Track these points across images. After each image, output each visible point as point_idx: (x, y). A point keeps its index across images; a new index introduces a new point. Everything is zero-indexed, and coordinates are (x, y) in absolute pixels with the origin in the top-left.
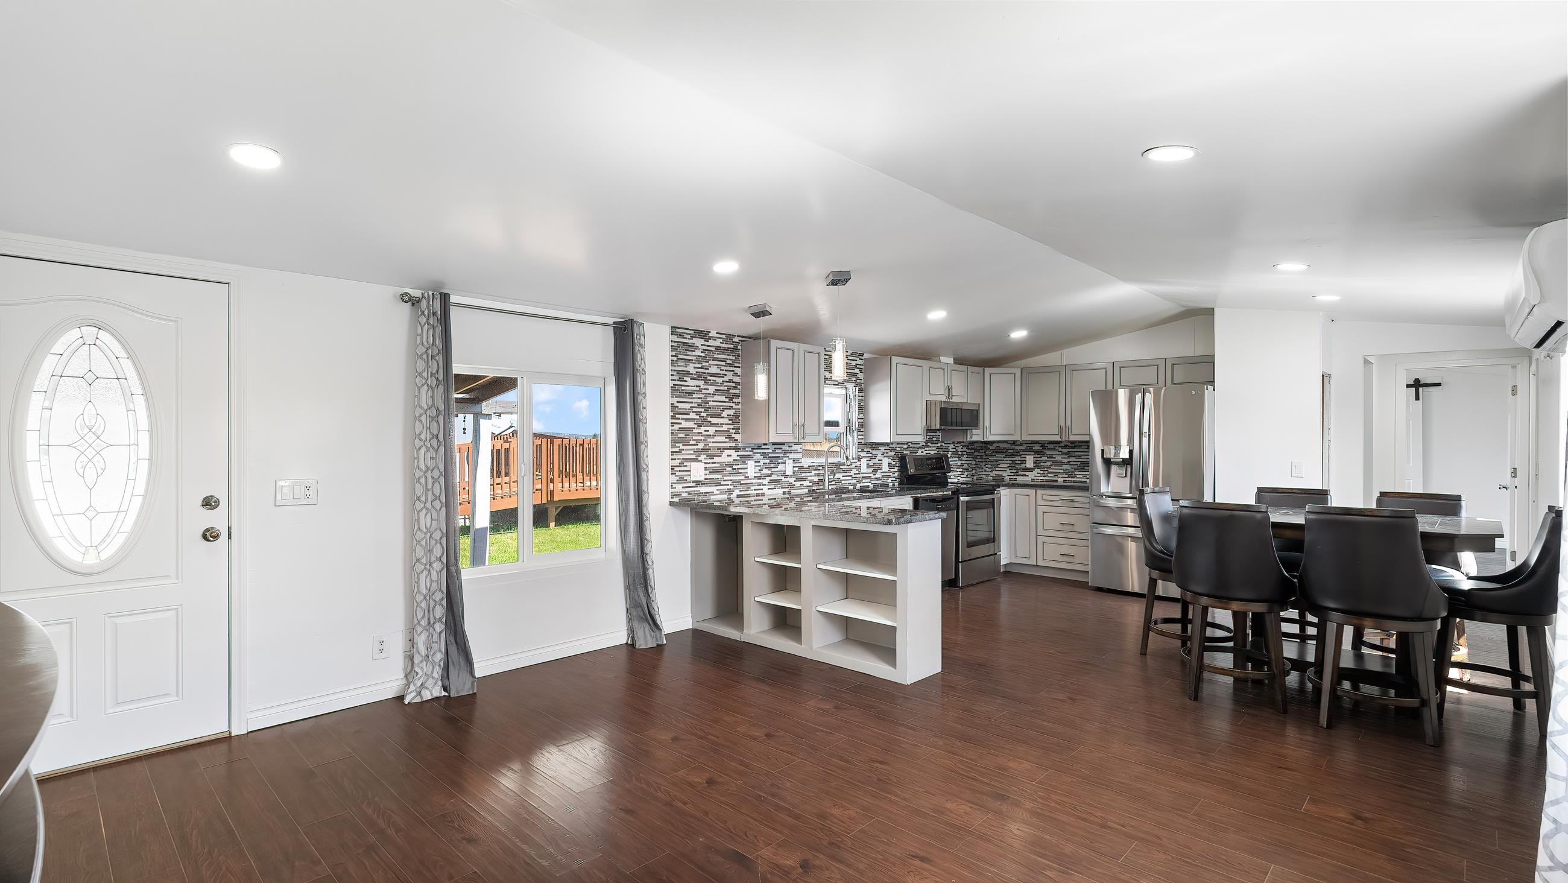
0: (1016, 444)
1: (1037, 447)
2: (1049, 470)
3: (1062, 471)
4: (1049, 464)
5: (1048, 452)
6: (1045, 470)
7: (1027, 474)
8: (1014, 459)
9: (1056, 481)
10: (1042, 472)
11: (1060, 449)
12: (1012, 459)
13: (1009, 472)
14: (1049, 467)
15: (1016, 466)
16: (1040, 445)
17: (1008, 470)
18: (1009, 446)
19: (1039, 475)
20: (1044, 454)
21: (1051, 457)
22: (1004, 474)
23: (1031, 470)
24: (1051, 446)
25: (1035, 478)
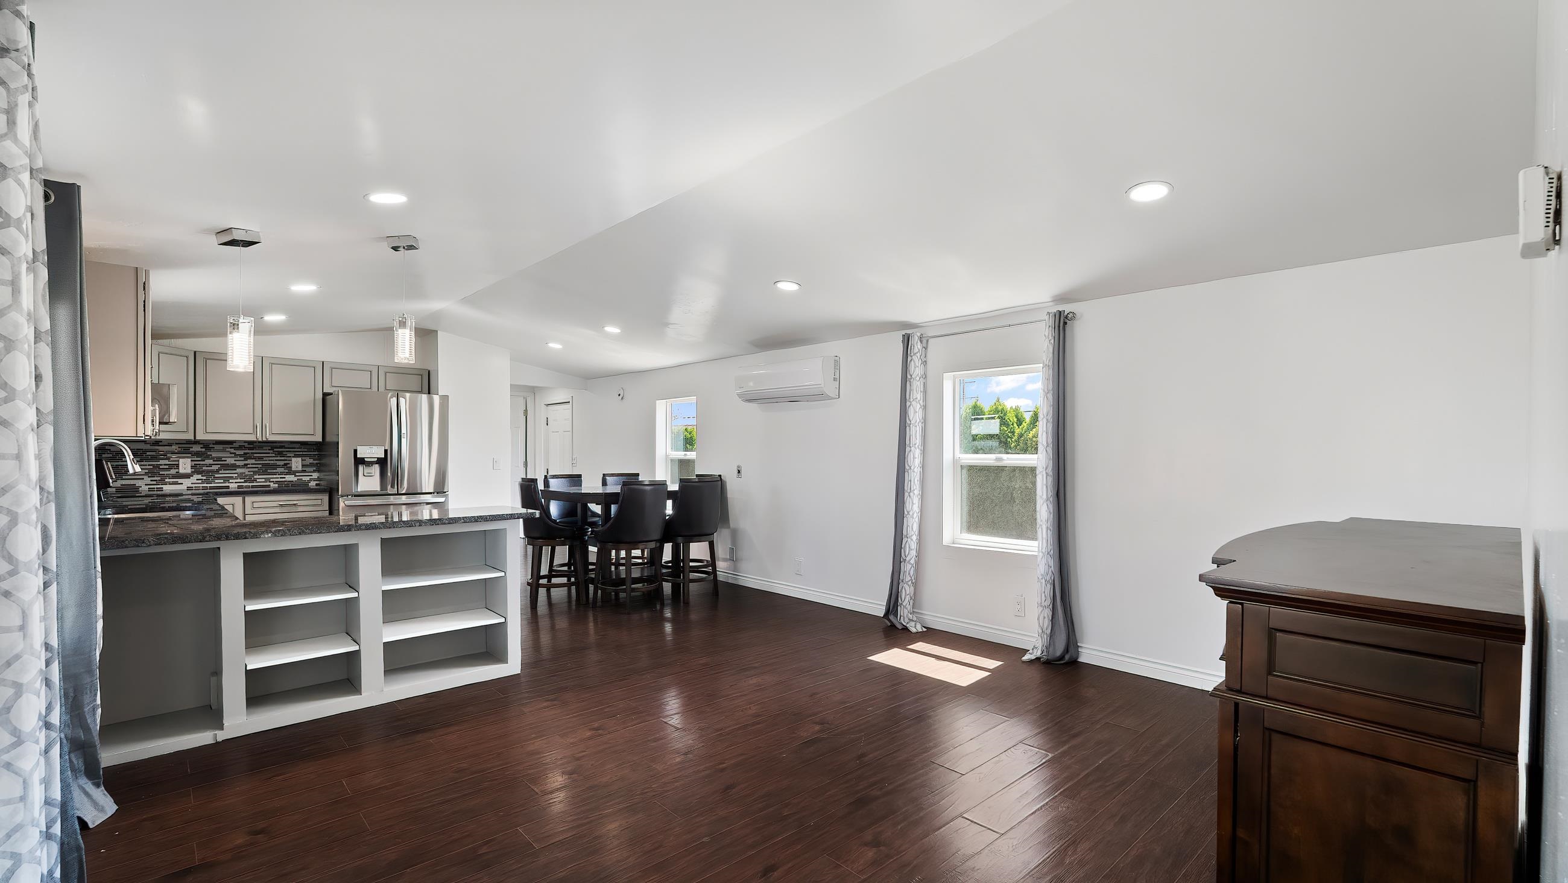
0: (160, 444)
1: (196, 448)
2: (216, 476)
3: (236, 475)
4: (215, 468)
5: (214, 455)
6: (209, 475)
7: (180, 481)
8: (158, 463)
9: (228, 487)
10: (205, 478)
11: (232, 450)
12: (154, 463)
13: (147, 480)
14: (217, 471)
15: (161, 473)
16: (202, 446)
17: (146, 477)
18: (148, 447)
19: (200, 481)
20: (208, 457)
21: (219, 459)
22: (138, 483)
23: (187, 476)
24: (220, 447)
25: (194, 485)
